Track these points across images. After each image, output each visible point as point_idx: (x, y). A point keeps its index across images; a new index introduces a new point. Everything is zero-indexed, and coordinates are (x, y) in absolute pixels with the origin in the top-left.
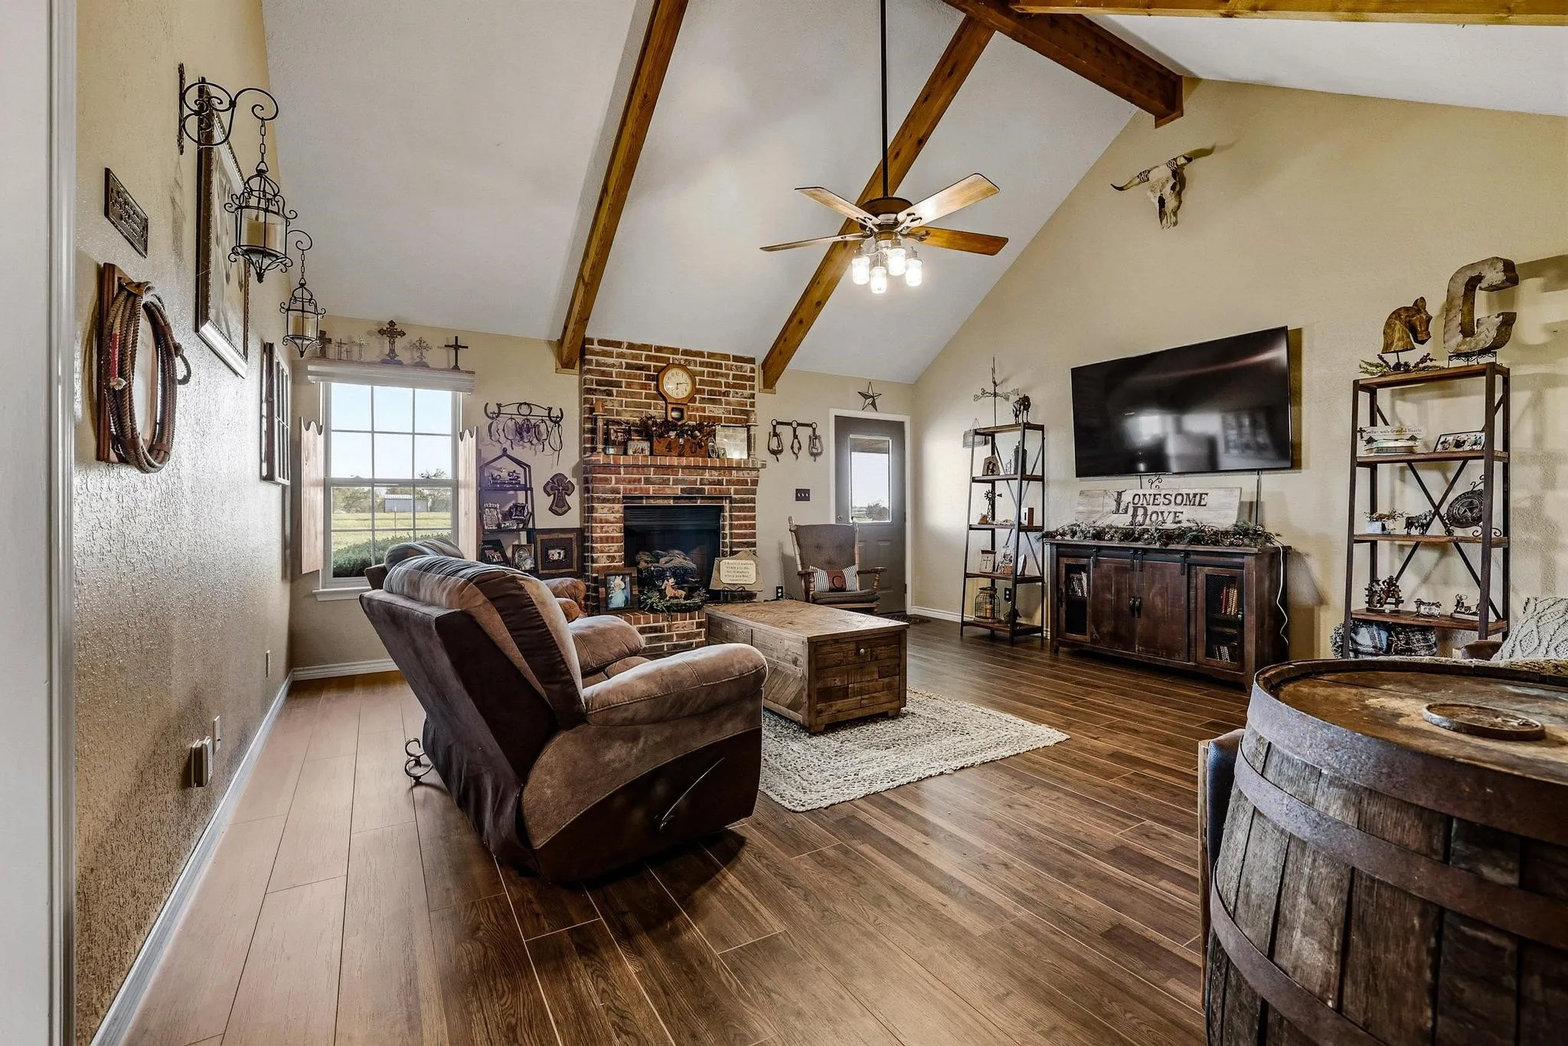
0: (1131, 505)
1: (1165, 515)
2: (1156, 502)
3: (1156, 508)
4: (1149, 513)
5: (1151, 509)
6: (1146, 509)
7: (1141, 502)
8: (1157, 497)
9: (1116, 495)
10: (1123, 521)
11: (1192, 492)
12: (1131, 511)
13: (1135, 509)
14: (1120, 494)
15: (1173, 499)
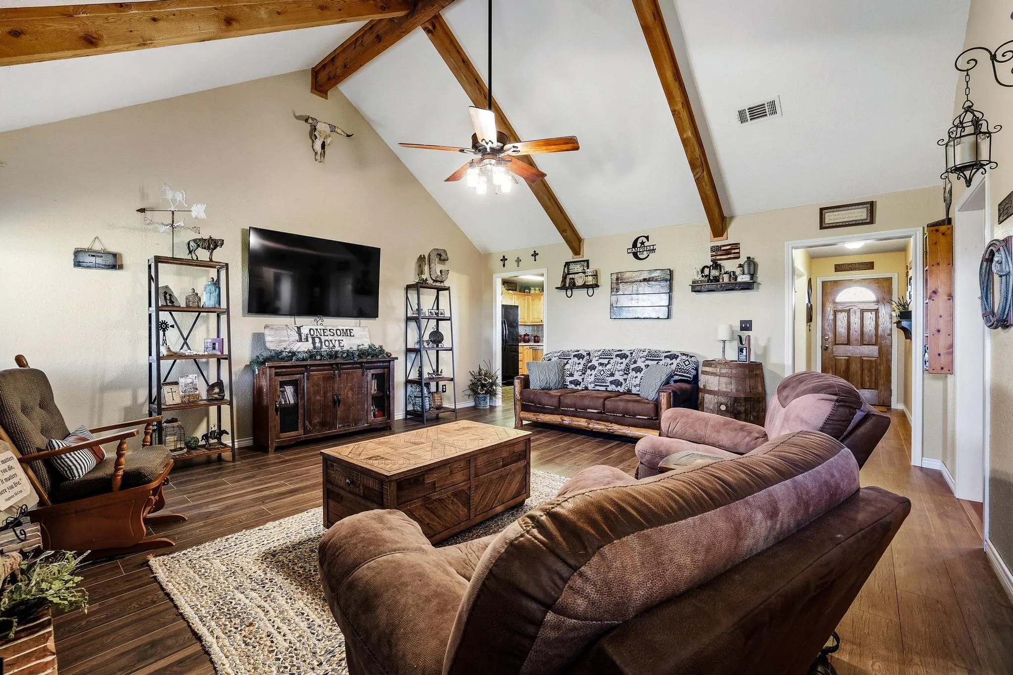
0: (309, 336)
1: (333, 342)
2: (326, 334)
3: (326, 338)
4: (323, 341)
5: (323, 338)
6: (320, 339)
7: (316, 334)
8: (325, 331)
9: (296, 329)
10: (306, 346)
11: (345, 328)
12: (310, 340)
13: (313, 339)
14: (299, 328)
15: (335, 332)
